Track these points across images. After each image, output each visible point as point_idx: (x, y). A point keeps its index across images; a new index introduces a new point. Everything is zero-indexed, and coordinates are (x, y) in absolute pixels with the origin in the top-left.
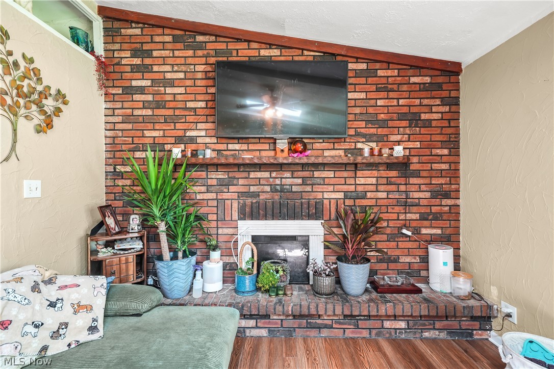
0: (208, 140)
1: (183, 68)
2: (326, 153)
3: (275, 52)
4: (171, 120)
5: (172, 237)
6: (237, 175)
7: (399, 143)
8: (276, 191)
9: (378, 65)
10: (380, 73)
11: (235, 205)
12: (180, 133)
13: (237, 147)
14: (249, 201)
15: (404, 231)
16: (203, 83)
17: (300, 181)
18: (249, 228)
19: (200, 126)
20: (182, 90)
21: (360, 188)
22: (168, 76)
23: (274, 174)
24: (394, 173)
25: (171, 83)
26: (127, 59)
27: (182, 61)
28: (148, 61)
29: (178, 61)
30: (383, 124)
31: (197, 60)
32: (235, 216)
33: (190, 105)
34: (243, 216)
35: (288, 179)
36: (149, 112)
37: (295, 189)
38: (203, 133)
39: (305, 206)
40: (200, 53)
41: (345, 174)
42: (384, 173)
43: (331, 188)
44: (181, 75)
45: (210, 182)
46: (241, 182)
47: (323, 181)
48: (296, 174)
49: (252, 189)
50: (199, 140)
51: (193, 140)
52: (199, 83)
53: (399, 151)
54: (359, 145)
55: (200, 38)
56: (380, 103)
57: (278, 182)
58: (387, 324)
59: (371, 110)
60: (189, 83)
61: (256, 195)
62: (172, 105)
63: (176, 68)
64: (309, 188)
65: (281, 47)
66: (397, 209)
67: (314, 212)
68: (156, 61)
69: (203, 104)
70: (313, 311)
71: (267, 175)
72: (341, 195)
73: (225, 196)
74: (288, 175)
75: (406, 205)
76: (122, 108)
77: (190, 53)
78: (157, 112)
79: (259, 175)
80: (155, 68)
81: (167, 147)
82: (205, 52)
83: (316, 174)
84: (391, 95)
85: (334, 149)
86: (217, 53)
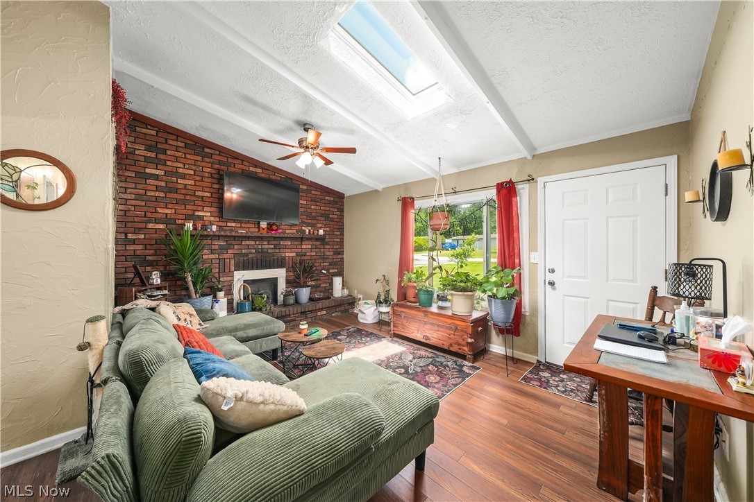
0: (212, 219)
1: (194, 167)
2: (287, 231)
3: (259, 170)
4: (185, 203)
6: (233, 242)
7: (321, 228)
8: (259, 252)
9: (311, 188)
10: (313, 192)
11: (232, 262)
12: (190, 213)
13: (233, 224)
14: (241, 259)
15: (323, 271)
16: (210, 180)
17: (273, 246)
18: (240, 277)
19: (205, 209)
20: (192, 182)
21: (303, 251)
22: (181, 170)
23: (257, 243)
24: (319, 243)
25: (184, 176)
26: (141, 150)
27: (193, 162)
28: (161, 156)
29: (189, 162)
30: (314, 218)
31: (204, 164)
32: (232, 268)
33: (200, 194)
34: (238, 268)
35: (266, 246)
36: (162, 195)
37: (270, 251)
38: (209, 214)
39: (276, 261)
40: (207, 160)
41: (296, 243)
42: (315, 243)
43: (289, 251)
44: (192, 172)
45: (213, 247)
46: (236, 247)
47: (286, 247)
48: (271, 243)
49: (243, 251)
50: (205, 219)
51: (201, 218)
52: (206, 180)
53: (321, 232)
54: (303, 228)
55: (207, 150)
56: (312, 207)
57: (260, 247)
58: (319, 314)
59: (308, 210)
60: (197, 178)
61: (247, 255)
62: (183, 191)
63: (187, 166)
64: (278, 251)
65: (263, 169)
66: (320, 261)
67: (279, 264)
68: (170, 158)
69: (209, 195)
70: (287, 313)
71: (253, 243)
72: (294, 254)
73: (225, 256)
74: (266, 243)
75: (324, 258)
76: (135, 188)
77: (200, 158)
78: (169, 195)
79: (248, 243)
80: (169, 163)
81: (179, 222)
82: (212, 160)
83: (282, 243)
84: (318, 204)
85: (291, 229)
86: (220, 163)
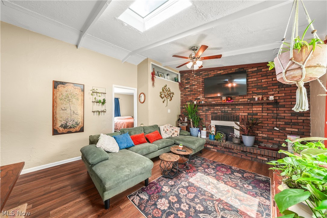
0: (203, 99)
1: (197, 81)
2: (240, 100)
3: (222, 71)
4: (194, 94)
5: (193, 123)
6: (211, 108)
7: (271, 95)
8: (223, 112)
9: (262, 68)
10: (263, 70)
11: (210, 116)
12: (196, 97)
13: (211, 100)
14: (214, 115)
15: (275, 128)
16: (202, 84)
17: (231, 109)
18: (214, 123)
19: (201, 95)
20: (196, 87)
21: (254, 112)
22: (193, 83)
23: (222, 107)
24: (271, 106)
25: (194, 85)
26: (185, 81)
27: (197, 79)
28: (189, 81)
29: (196, 79)
30: (266, 88)
31: (200, 78)
32: (210, 119)
33: (198, 90)
34: (212, 119)
35: (226, 109)
36: (189, 93)
37: (229, 112)
38: (202, 97)
39: (232, 117)
40: (201, 76)
41: (248, 107)
42: (265, 106)
43: (243, 112)
44: (196, 83)
45: (203, 110)
46: (212, 110)
47: (239, 109)
48: (229, 107)
49: (215, 112)
50: (201, 99)
51: (199, 99)
52: (200, 84)
53: (271, 98)
54: (254, 97)
55: (201, 73)
56: (263, 81)
57: (223, 110)
59: (259, 84)
60: (198, 84)
61: (216, 113)
62: (194, 90)
63: (195, 81)
64: (234, 112)
65: (223, 70)
66: (272, 120)
67: (235, 119)
68: (191, 80)
69: (201, 89)
71: (220, 107)
72: (247, 114)
73: (208, 113)
74: (227, 107)
75: (277, 118)
76: (184, 93)
77: (199, 77)
78: (191, 93)
79: (217, 108)
80: (191, 82)
81: (193, 101)
82: (202, 76)
83: (237, 107)
84: (269, 77)
85: (243, 99)
86: (205, 75)
